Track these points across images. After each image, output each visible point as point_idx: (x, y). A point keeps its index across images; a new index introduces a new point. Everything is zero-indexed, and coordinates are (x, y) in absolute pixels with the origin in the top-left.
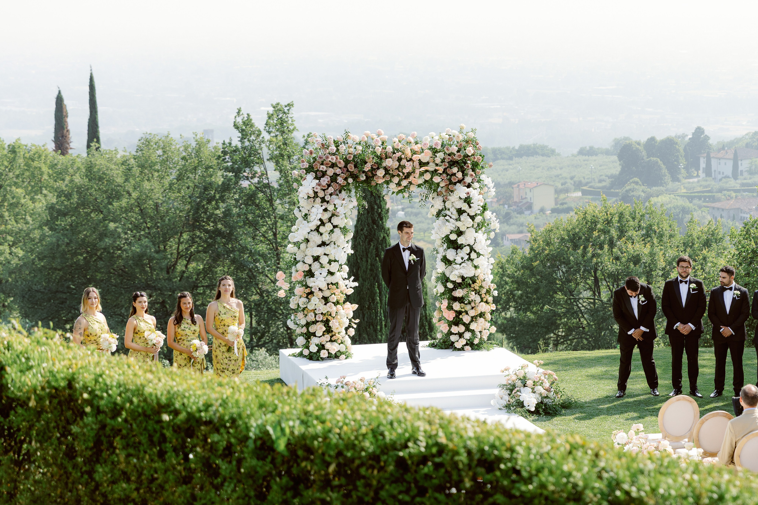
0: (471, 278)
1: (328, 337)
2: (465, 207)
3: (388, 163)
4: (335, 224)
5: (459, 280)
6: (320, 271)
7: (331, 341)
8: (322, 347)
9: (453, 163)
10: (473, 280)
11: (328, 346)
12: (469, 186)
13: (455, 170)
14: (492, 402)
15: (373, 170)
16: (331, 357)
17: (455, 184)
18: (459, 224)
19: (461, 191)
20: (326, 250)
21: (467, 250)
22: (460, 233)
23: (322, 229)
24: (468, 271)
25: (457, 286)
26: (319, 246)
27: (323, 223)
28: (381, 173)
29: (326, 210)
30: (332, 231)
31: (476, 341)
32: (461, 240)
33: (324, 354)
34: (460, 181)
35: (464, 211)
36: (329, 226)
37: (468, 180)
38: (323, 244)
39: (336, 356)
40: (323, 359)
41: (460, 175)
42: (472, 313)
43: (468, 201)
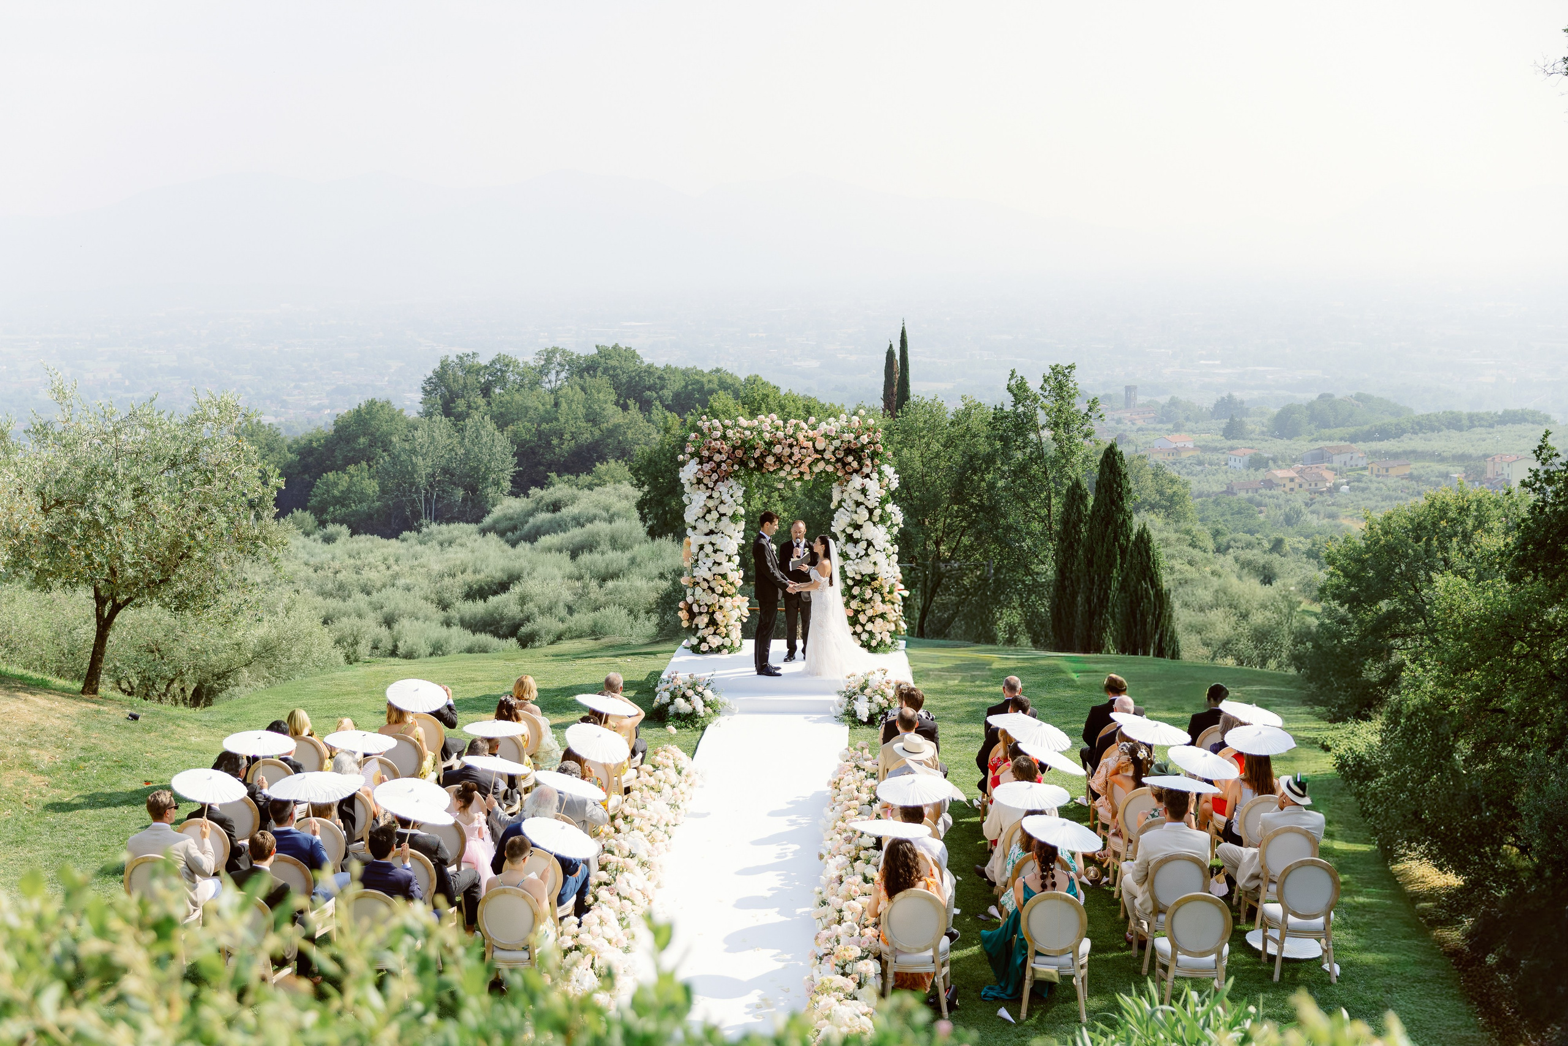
0: (869, 576)
1: (711, 629)
2: (861, 498)
3: (777, 449)
4: (722, 512)
5: (858, 577)
6: (705, 560)
7: (715, 633)
8: (703, 640)
9: (849, 451)
10: (873, 577)
11: (710, 639)
12: (867, 476)
13: (850, 459)
14: (831, 709)
15: (763, 456)
16: (711, 650)
17: (851, 474)
18: (855, 517)
19: (857, 481)
20: (714, 538)
21: (864, 544)
22: (858, 527)
23: (708, 517)
24: (867, 568)
25: (857, 583)
26: (707, 534)
27: (709, 511)
28: (770, 460)
29: (710, 497)
30: (719, 519)
31: (874, 643)
32: (857, 535)
33: (704, 647)
34: (856, 471)
35: (862, 504)
36: (714, 515)
37: (866, 470)
38: (711, 532)
39: (718, 650)
40: (704, 653)
41: (855, 464)
42: (870, 613)
43: (864, 491)
